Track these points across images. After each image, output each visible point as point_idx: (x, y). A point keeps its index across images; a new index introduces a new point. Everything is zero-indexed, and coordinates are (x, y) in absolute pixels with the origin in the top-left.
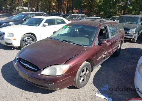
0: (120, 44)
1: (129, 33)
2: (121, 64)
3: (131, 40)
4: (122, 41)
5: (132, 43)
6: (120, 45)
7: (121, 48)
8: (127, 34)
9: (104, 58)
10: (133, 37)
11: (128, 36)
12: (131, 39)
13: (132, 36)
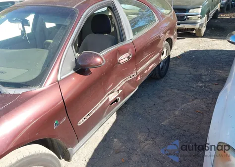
0: (167, 49)
1: (188, 19)
2: (168, 101)
3: (194, 32)
4: (170, 41)
5: (196, 39)
6: (165, 50)
7: (169, 56)
8: (185, 20)
9: (116, 100)
10: (197, 26)
11: (188, 25)
12: (193, 29)
13: (195, 23)
